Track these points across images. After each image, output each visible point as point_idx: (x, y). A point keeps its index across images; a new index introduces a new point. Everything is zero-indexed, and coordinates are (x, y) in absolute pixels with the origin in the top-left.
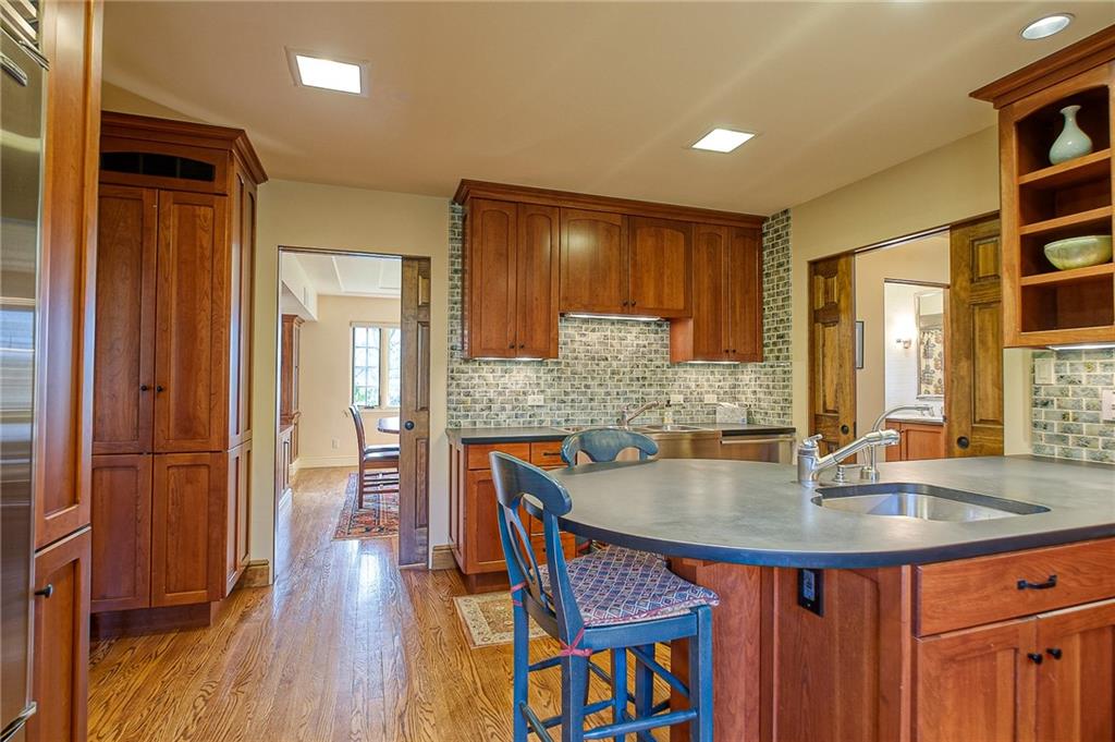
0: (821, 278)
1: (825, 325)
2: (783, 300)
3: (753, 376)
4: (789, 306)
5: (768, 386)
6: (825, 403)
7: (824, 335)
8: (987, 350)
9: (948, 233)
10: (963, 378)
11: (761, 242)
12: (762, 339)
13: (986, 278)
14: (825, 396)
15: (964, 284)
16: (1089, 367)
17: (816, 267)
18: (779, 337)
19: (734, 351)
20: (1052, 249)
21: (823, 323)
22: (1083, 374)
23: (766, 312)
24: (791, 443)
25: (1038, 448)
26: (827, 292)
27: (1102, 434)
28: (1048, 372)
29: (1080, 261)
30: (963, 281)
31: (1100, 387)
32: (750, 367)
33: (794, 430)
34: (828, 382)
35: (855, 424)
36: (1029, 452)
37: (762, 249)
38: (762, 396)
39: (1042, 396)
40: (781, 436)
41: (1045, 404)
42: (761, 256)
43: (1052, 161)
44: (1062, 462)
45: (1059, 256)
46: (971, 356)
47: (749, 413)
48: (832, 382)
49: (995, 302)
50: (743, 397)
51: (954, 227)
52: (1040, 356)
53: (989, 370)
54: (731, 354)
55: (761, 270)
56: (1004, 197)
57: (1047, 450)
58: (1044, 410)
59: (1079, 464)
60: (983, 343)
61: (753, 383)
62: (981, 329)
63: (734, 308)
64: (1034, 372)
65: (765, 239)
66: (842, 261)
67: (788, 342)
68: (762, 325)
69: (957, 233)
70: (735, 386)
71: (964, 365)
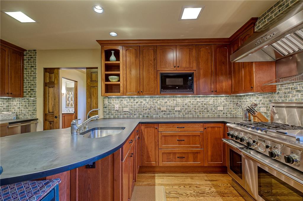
0: (48, 74)
1: (49, 87)
2: (33, 78)
3: (18, 102)
4: (35, 80)
5: (26, 106)
6: (49, 110)
7: (49, 90)
8: (94, 96)
9: (86, 69)
10: (89, 102)
11: (23, 58)
12: (23, 90)
13: (94, 81)
14: (49, 108)
15: (89, 82)
16: (113, 100)
17: (46, 70)
18: (31, 90)
19: (11, 93)
20: (110, 77)
21: (48, 87)
22: (112, 102)
23: (25, 81)
24: (36, 123)
25: (104, 116)
26: (50, 78)
27: (115, 113)
28: (106, 101)
29: (114, 81)
30: (89, 81)
31: (114, 104)
32: (17, 99)
33: (38, 119)
34: (50, 104)
35: (59, 115)
36: (103, 117)
37: (23, 60)
38: (23, 109)
39: (105, 106)
40: (32, 121)
41: (106, 108)
42: (23, 63)
43: (110, 60)
44: (113, 118)
45: (111, 79)
46: (91, 97)
47: (17, 115)
48: (52, 104)
49: (96, 86)
50: (13, 110)
51: (87, 68)
52: (105, 98)
53: (95, 101)
54: (10, 95)
55: (23, 67)
56: (102, 65)
57: (106, 117)
58: (105, 109)
59: (111, 118)
60: (93, 95)
61: (18, 105)
62: (93, 92)
63: (11, 78)
64: (104, 101)
65: (25, 57)
66: (56, 70)
67: (35, 92)
68: (23, 85)
69: (88, 70)
70: (8, 106)
71: (89, 99)
